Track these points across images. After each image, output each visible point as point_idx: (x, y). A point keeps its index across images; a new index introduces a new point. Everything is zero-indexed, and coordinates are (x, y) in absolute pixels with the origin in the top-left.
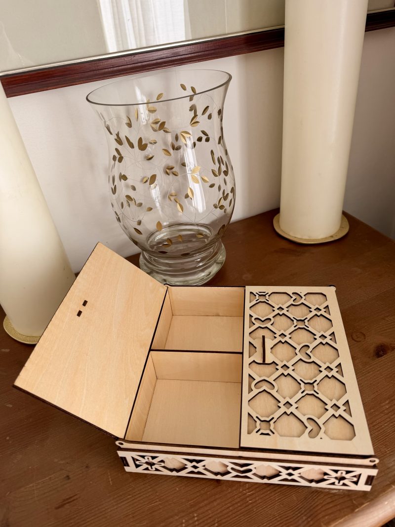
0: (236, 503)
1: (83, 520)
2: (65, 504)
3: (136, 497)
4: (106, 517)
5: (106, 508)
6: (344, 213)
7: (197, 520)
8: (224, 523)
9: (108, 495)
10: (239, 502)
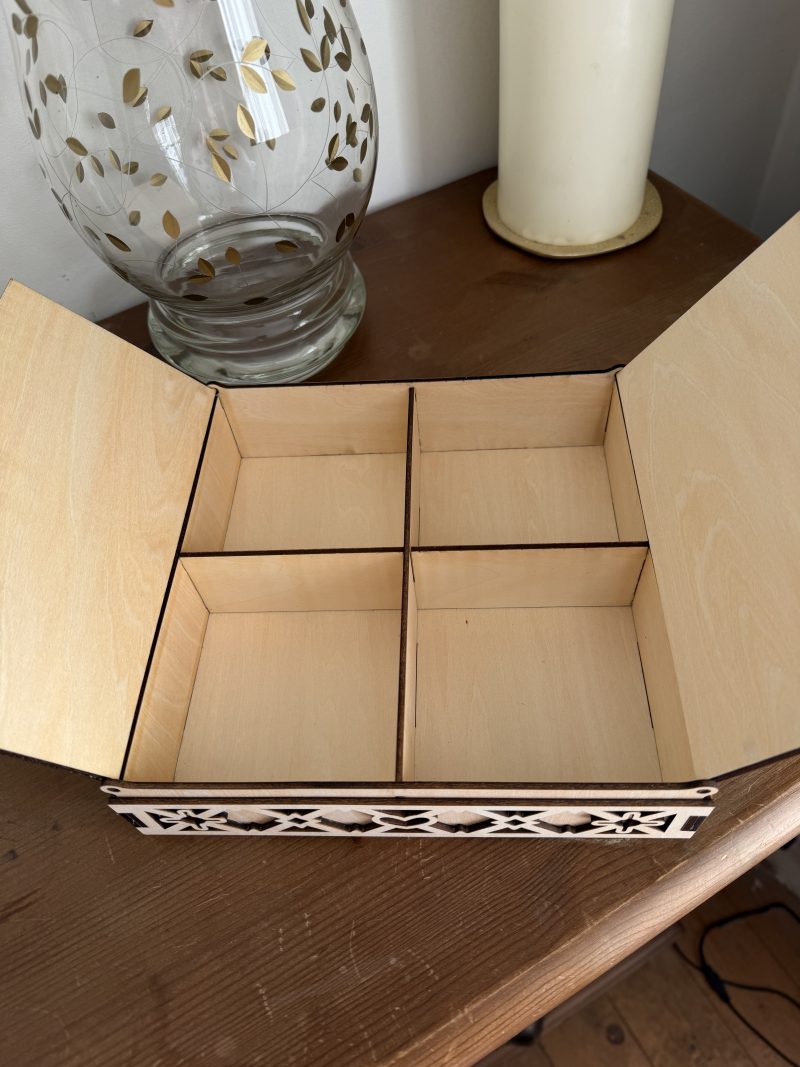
0: (397, 883)
1: (54, 947)
2: (10, 915)
3: (172, 886)
4: (106, 936)
5: (105, 915)
6: (652, 177)
7: (311, 927)
8: (369, 929)
9: (108, 886)
10: (403, 880)
